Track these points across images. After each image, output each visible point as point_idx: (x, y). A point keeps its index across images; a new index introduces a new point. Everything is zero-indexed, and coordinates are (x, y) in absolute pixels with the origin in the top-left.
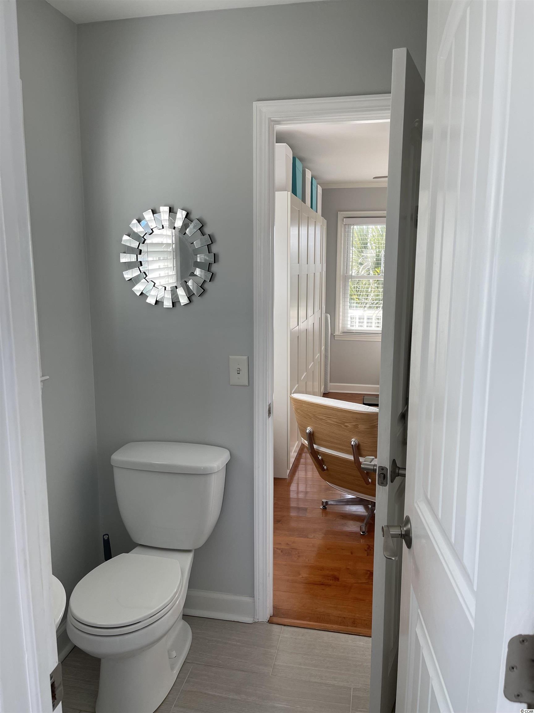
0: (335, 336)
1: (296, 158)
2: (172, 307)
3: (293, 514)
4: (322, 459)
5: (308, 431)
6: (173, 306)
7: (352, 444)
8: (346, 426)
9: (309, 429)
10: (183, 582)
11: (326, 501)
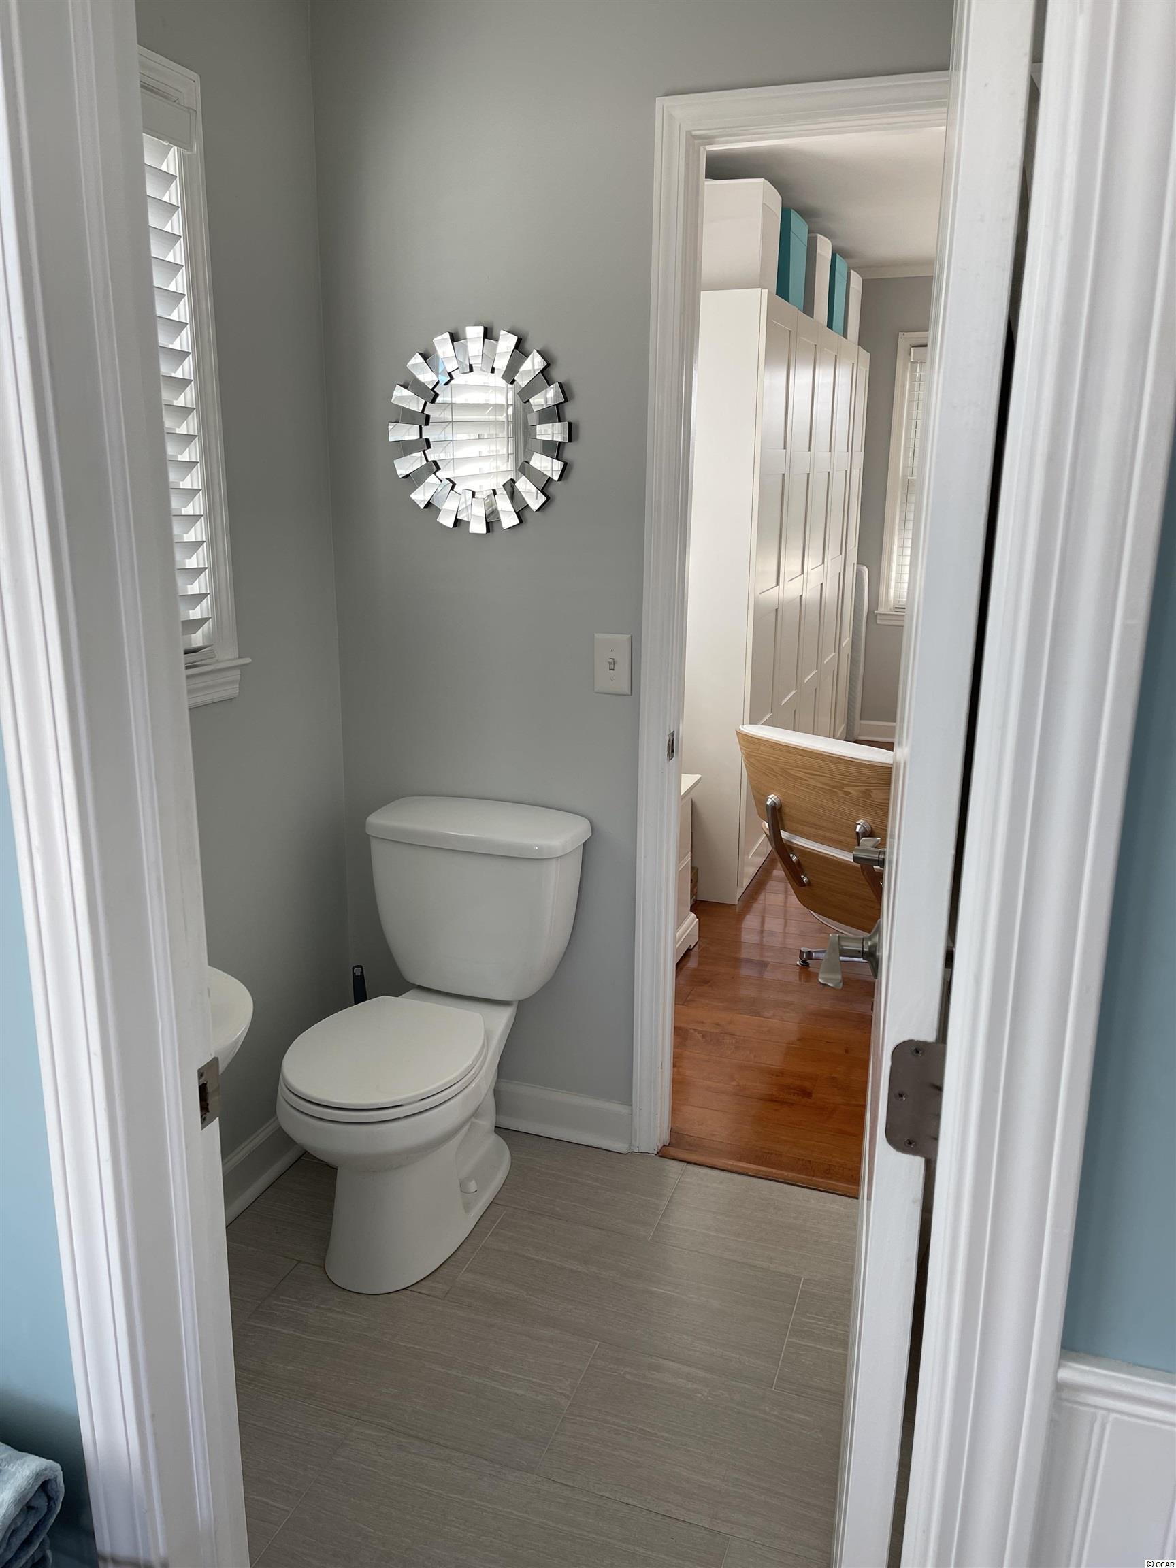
0: (878, 617)
1: (792, 210)
2: (485, 532)
3: (745, 971)
4: (798, 862)
5: (769, 802)
6: (488, 530)
7: (857, 830)
8: (847, 793)
9: (772, 799)
10: (487, 1050)
11: (810, 950)
